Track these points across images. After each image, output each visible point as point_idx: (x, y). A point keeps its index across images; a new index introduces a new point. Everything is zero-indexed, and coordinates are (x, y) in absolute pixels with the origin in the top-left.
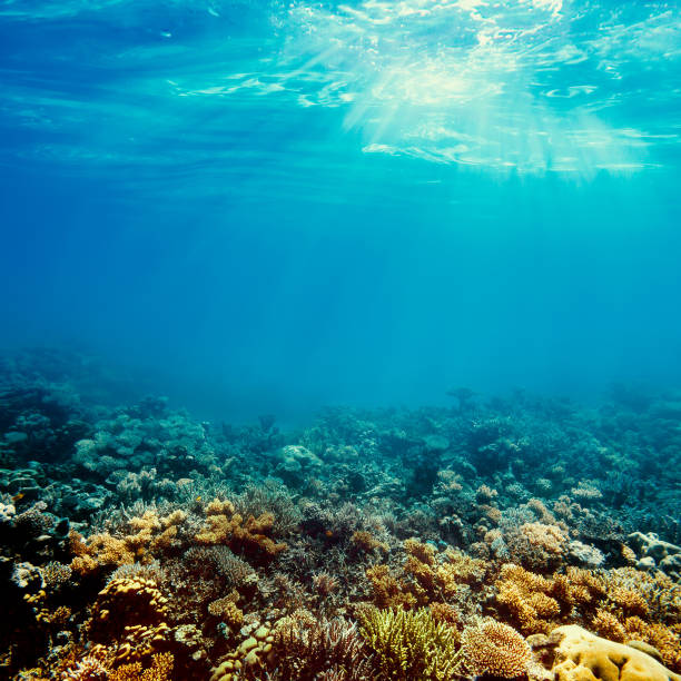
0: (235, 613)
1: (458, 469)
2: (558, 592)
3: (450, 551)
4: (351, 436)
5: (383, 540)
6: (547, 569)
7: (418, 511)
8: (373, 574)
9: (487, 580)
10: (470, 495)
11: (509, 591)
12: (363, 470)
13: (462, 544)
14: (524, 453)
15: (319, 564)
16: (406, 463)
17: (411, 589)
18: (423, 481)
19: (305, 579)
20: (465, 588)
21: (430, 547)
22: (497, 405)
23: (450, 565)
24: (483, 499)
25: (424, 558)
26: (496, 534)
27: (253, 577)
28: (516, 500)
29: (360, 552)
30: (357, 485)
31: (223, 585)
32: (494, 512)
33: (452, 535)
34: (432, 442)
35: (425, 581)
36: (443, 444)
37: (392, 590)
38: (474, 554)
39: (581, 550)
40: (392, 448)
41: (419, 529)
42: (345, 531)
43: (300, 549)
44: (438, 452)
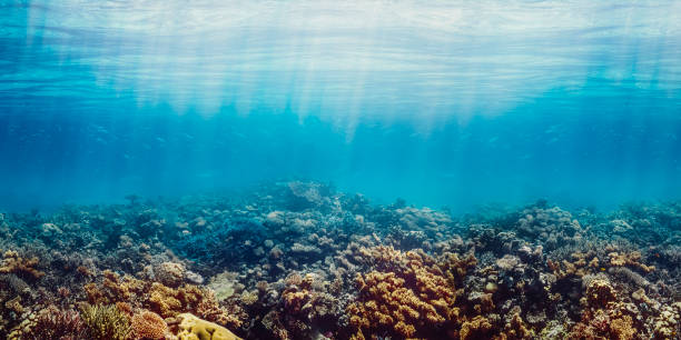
0: (19, 307)
1: (130, 235)
2: (180, 297)
3: (126, 276)
4: (76, 219)
5: (93, 271)
6: (174, 286)
7: (110, 256)
8: (88, 287)
9: (145, 290)
10: (136, 248)
11: (156, 296)
12: (82, 235)
13: (132, 273)
14: (163, 227)
15: (61, 283)
16: (105, 232)
17: (107, 295)
18: (113, 241)
19: (54, 290)
20: (133, 295)
21: (116, 274)
22: (150, 204)
23: (126, 283)
24: (143, 250)
25: (113, 279)
26: (149, 267)
27: (28, 289)
28: (159, 250)
29: (81, 277)
30: (80, 243)
31: (13, 293)
32: (149, 257)
33: (127, 268)
34: (117, 221)
35: (114, 291)
36: (123, 222)
37: (97, 296)
38: (138, 277)
39: (192, 275)
40: (97, 225)
41: (111, 264)
42: (74, 266)
43: (51, 275)
44: (120, 227)
